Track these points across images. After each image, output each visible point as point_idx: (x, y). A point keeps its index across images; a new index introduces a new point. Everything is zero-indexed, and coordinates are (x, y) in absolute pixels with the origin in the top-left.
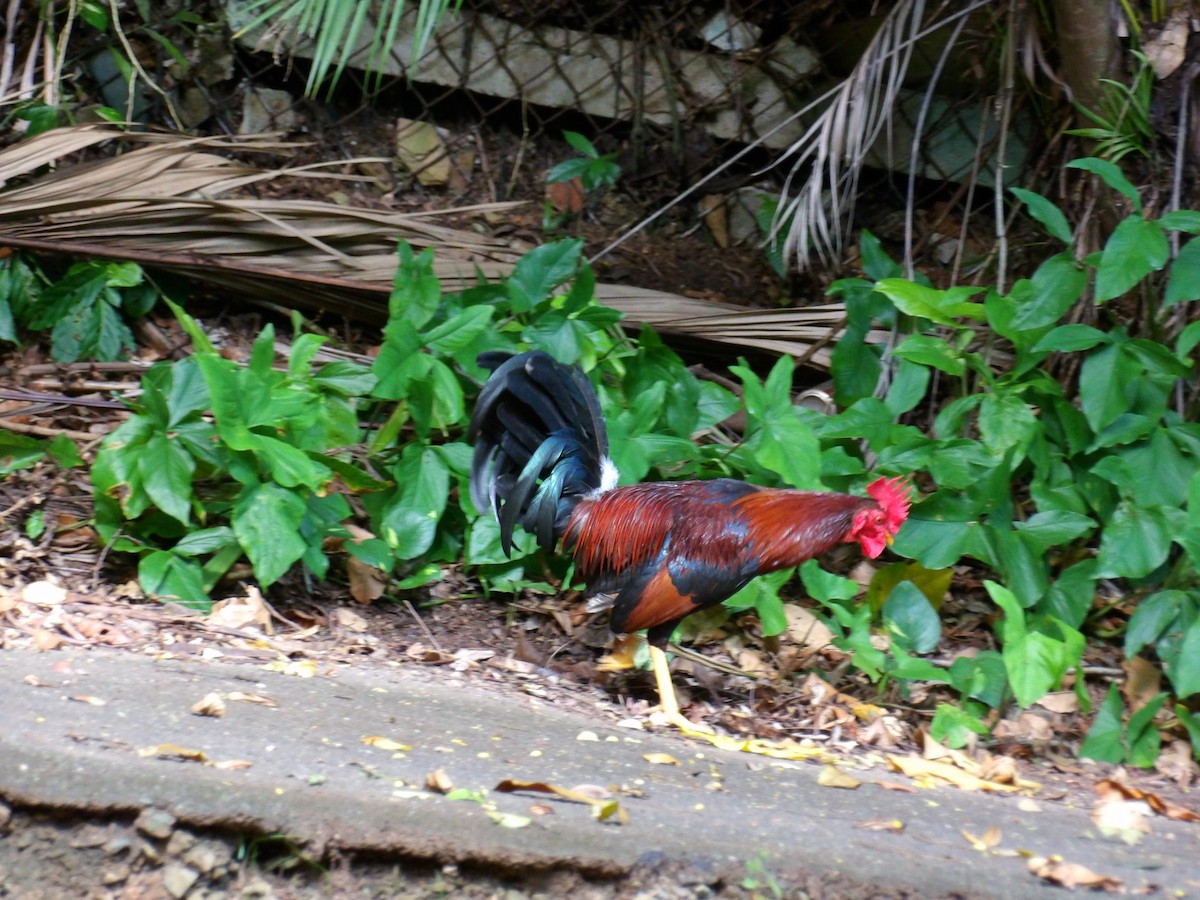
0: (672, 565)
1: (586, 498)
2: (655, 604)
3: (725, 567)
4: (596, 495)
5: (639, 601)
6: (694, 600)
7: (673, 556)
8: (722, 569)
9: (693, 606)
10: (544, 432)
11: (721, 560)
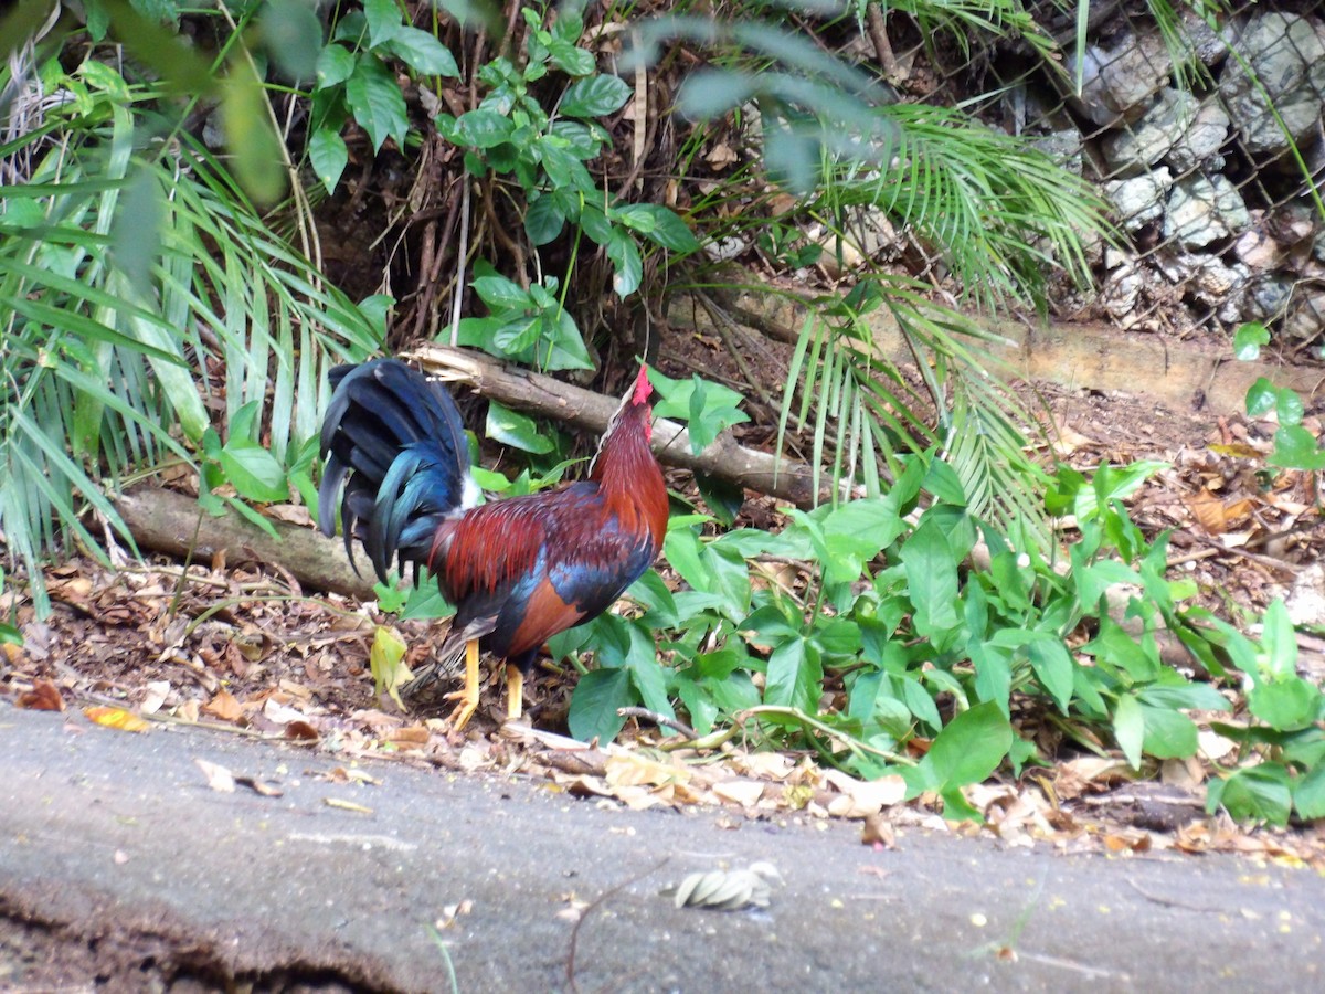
0: (554, 575)
1: (448, 517)
2: (540, 618)
3: (607, 569)
4: (457, 513)
5: (524, 616)
6: (580, 609)
7: (551, 565)
8: (603, 571)
9: (580, 615)
10: (396, 446)
11: (602, 562)
